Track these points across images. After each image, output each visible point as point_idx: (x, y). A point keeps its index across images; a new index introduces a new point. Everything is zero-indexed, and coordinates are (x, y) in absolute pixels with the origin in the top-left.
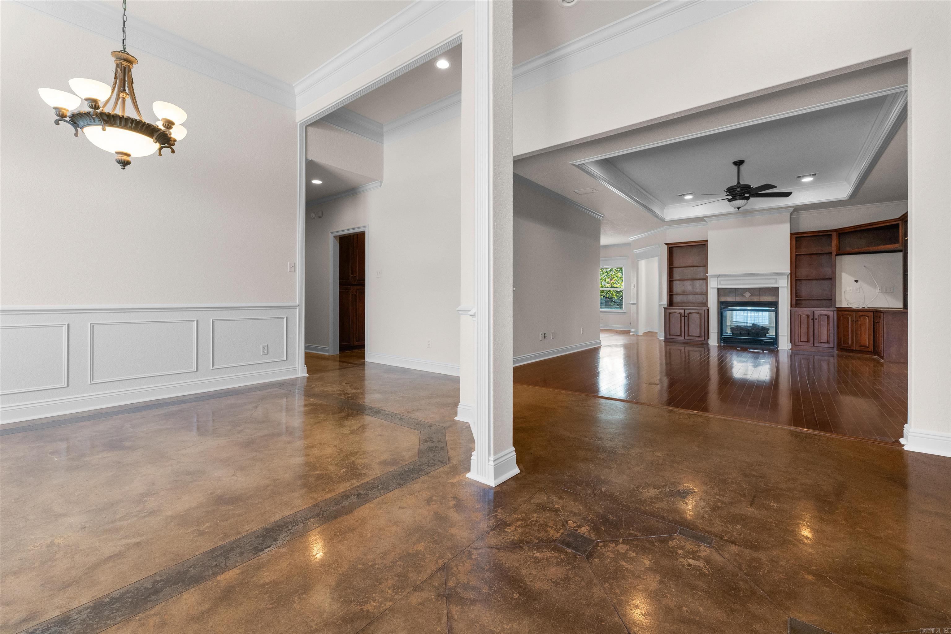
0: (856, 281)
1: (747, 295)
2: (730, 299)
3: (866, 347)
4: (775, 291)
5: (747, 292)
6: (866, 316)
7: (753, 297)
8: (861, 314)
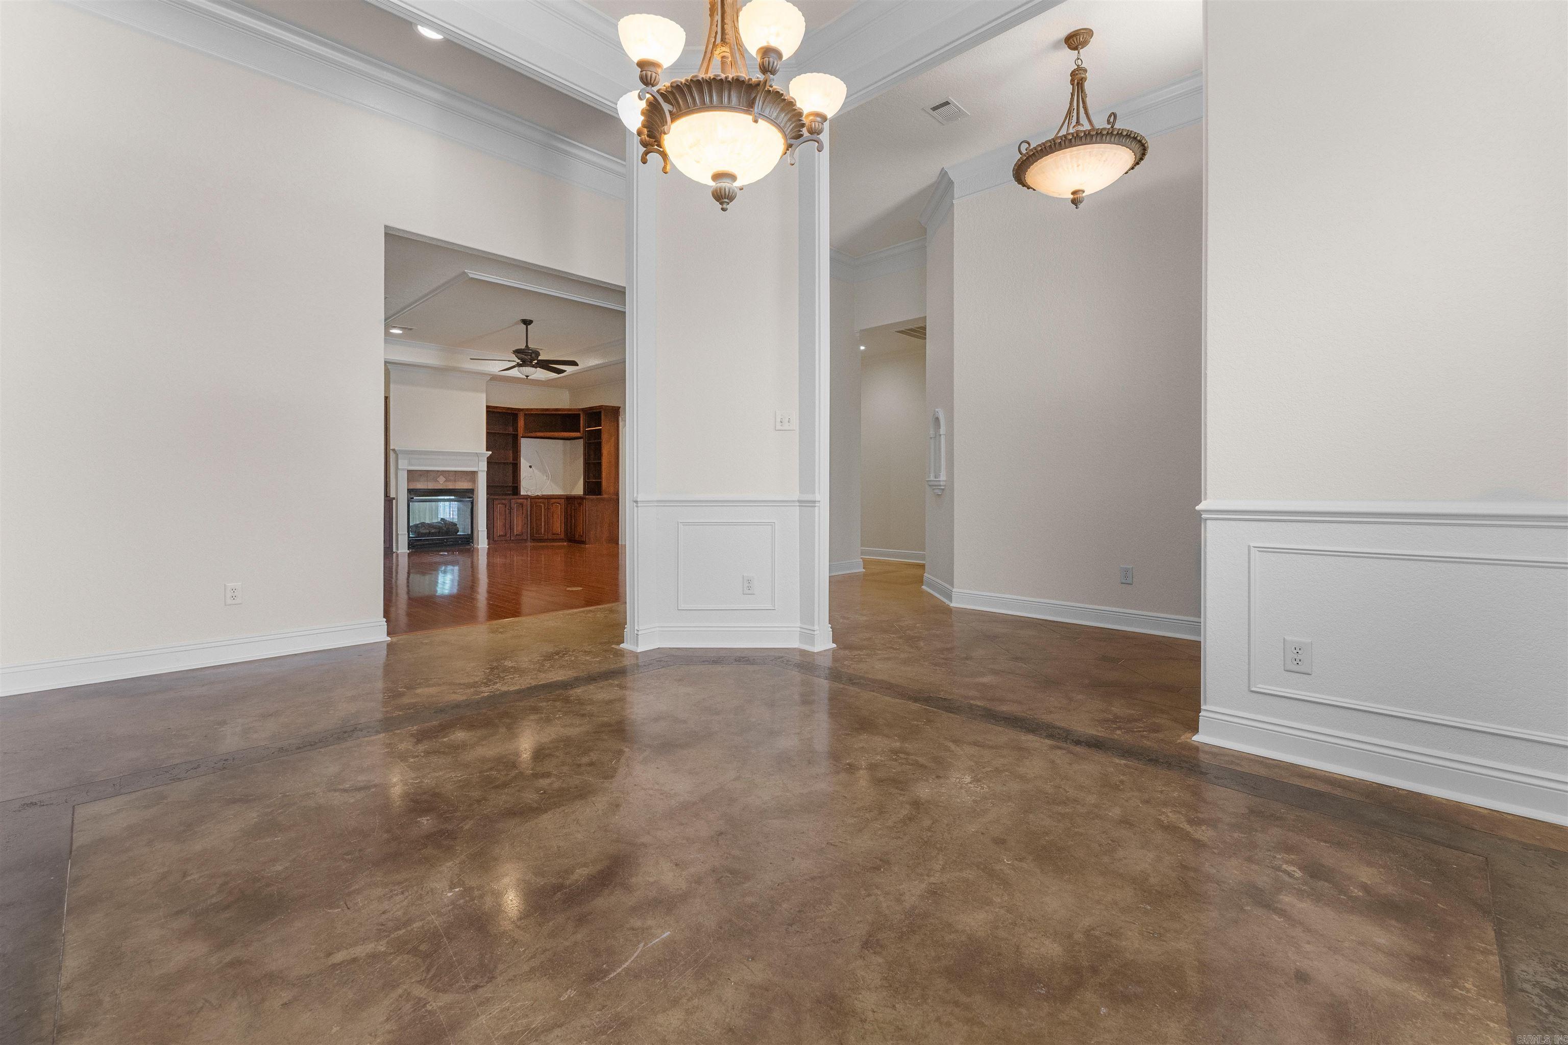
0: (530, 467)
1: (442, 479)
2: (420, 486)
3: (558, 534)
4: (473, 475)
5: (441, 477)
6: (557, 503)
7: (448, 483)
8: (553, 501)
